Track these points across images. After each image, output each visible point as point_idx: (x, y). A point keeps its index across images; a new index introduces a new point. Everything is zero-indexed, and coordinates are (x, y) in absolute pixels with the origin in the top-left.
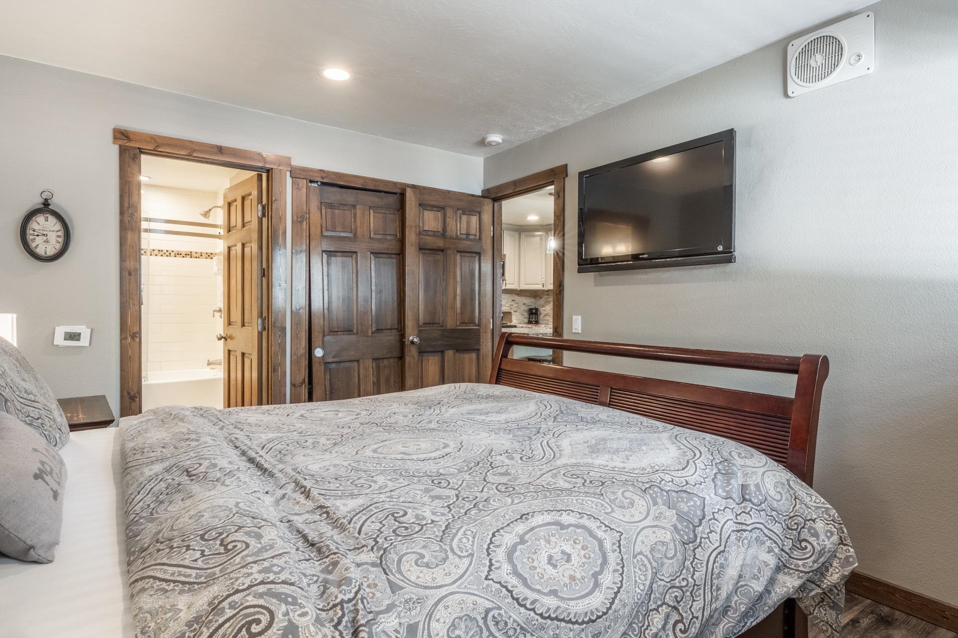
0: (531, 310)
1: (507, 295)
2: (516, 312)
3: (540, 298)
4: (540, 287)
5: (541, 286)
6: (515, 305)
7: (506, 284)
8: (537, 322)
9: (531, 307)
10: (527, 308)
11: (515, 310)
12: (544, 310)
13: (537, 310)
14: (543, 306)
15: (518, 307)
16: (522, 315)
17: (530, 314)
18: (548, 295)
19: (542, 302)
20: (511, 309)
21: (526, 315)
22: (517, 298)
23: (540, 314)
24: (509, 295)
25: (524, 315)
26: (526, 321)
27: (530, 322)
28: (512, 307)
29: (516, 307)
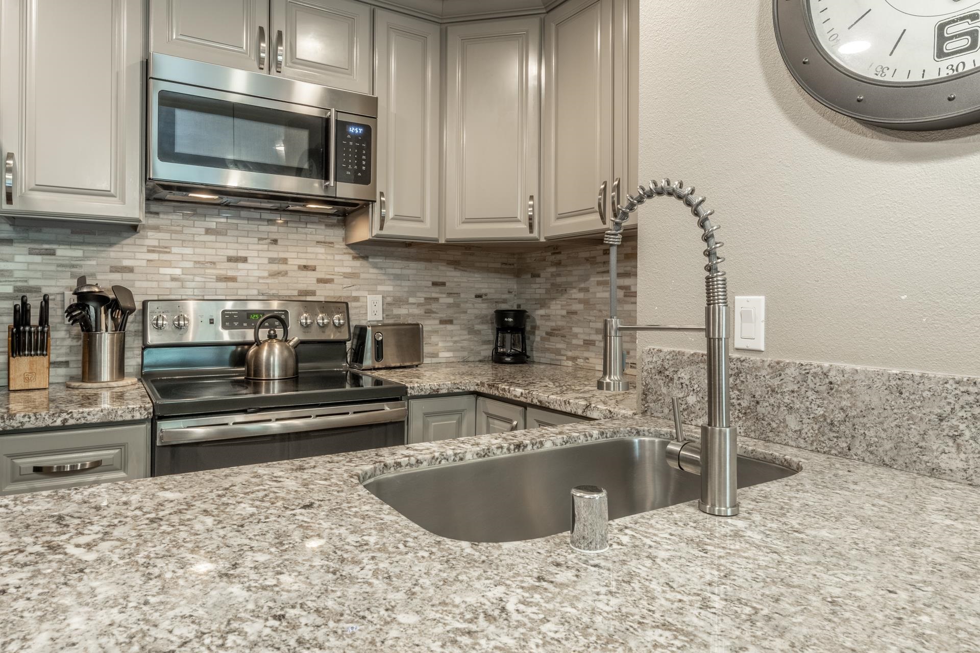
0: (501, 315)
1: (413, 265)
2: (450, 322)
3: (535, 275)
4: (518, 230)
5: (524, 226)
6: (445, 300)
7: (383, 219)
8: (521, 359)
9: (504, 307)
10: (487, 310)
11: (443, 315)
12: (547, 317)
13: (520, 315)
14: (542, 303)
15: (456, 305)
16: (471, 331)
17: (498, 330)
18: (558, 264)
19: (537, 289)
20: (429, 312)
21: (488, 332)
22: (453, 276)
23: (534, 328)
24: (421, 265)
25: (478, 333)
26: (487, 351)
27: (498, 359)
28: (434, 306)
29: (449, 306)
